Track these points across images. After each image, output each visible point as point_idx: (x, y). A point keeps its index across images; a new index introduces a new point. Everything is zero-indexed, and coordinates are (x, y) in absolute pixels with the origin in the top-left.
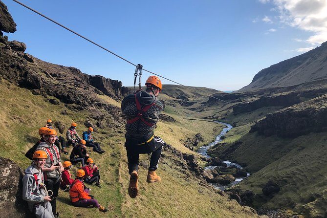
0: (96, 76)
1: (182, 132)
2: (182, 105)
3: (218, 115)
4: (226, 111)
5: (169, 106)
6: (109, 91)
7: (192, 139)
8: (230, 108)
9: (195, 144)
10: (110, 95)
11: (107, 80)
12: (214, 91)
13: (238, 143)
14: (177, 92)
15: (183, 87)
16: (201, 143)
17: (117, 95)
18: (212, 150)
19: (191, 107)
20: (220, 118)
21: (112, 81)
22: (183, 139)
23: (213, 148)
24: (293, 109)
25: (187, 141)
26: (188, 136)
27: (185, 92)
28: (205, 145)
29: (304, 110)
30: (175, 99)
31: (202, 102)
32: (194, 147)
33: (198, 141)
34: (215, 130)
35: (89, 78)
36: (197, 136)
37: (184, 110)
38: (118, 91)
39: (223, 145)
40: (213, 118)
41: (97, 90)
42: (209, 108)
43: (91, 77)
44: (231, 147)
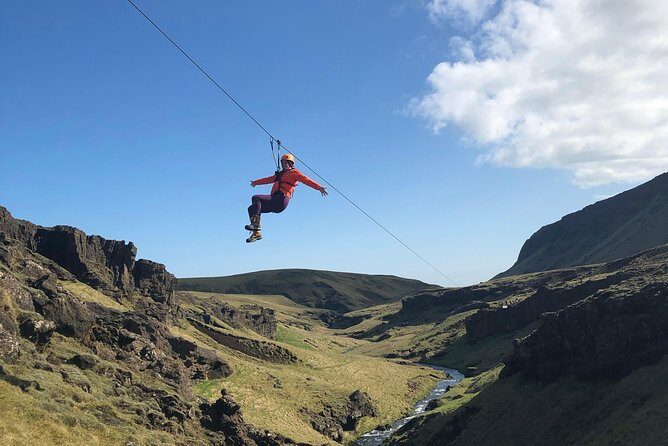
0: (58, 227)
1: (308, 387)
2: (331, 326)
3: (426, 344)
4: (446, 335)
5: (293, 327)
6: (96, 270)
7: (340, 407)
8: (456, 326)
9: (350, 425)
10: (94, 283)
11: (90, 239)
12: (418, 284)
13: (469, 410)
14: (318, 290)
15: (334, 276)
16: (370, 422)
17: (119, 284)
18: (398, 438)
19: (356, 328)
20: (432, 354)
21: (106, 245)
22: (311, 407)
23: (399, 432)
24: (610, 294)
25: (321, 414)
26: (326, 400)
27: (340, 289)
28: (379, 428)
29: (638, 291)
30: (309, 310)
31: (386, 313)
32: (346, 434)
33: (357, 414)
34: (413, 386)
35: (34, 233)
36: (354, 397)
37: (333, 338)
38: (122, 271)
39: (426, 421)
40: (412, 355)
41: (56, 266)
42: (403, 330)
43: (41, 231)
44: (448, 423)
